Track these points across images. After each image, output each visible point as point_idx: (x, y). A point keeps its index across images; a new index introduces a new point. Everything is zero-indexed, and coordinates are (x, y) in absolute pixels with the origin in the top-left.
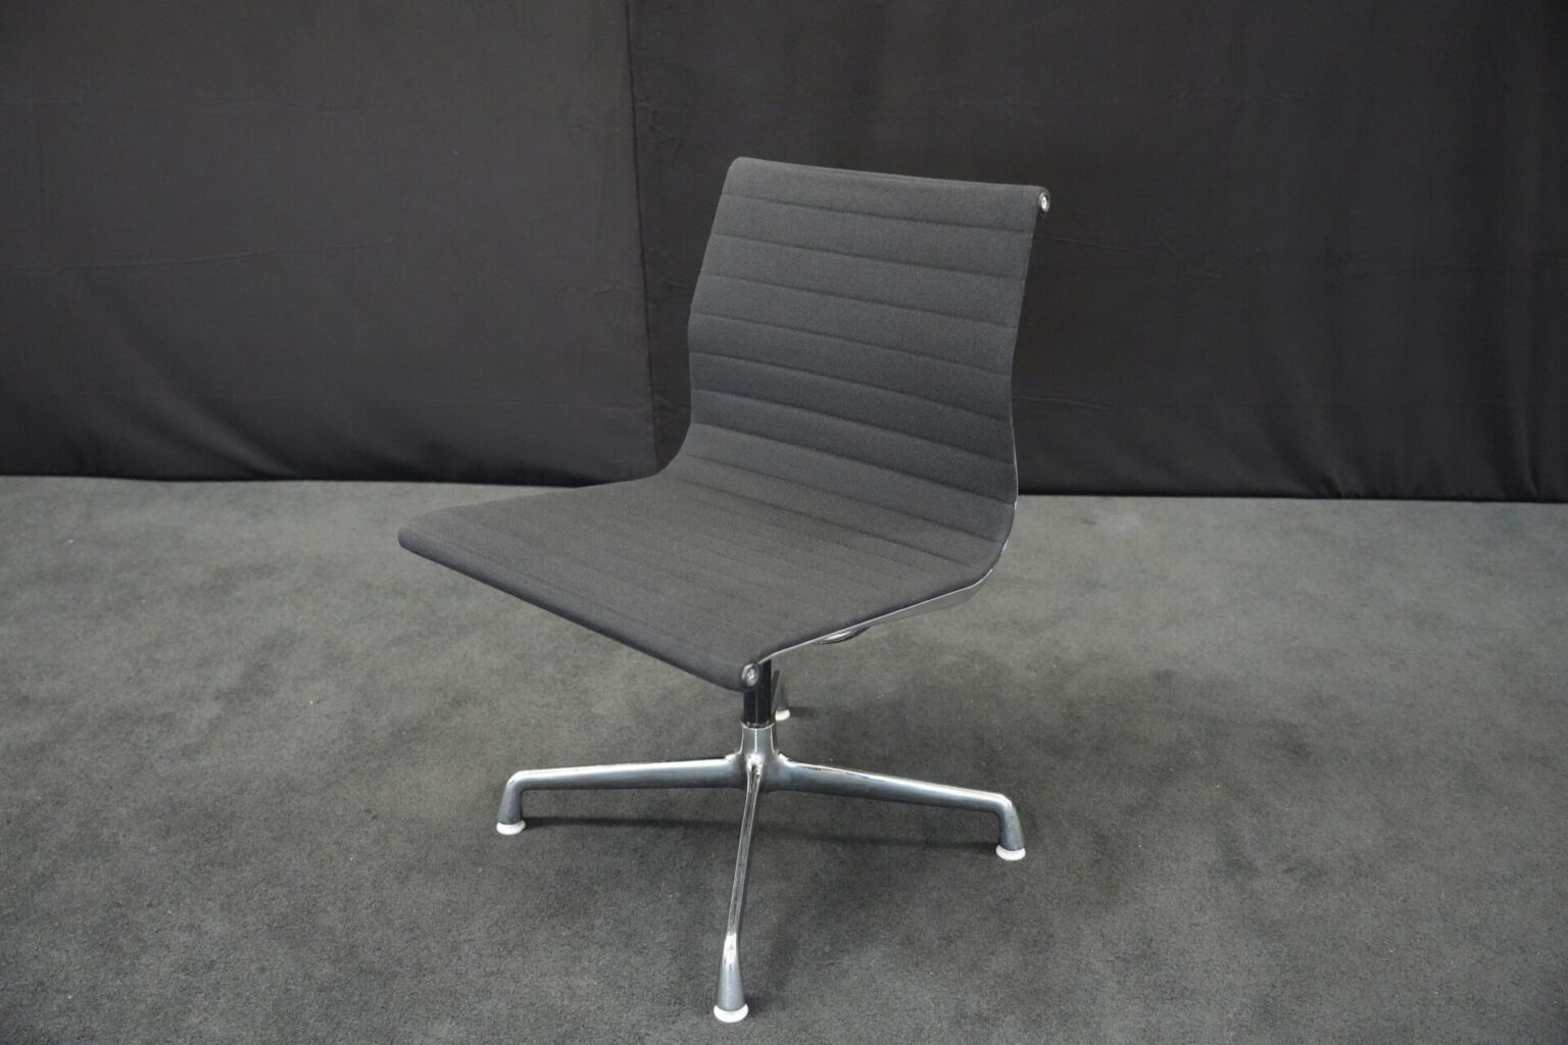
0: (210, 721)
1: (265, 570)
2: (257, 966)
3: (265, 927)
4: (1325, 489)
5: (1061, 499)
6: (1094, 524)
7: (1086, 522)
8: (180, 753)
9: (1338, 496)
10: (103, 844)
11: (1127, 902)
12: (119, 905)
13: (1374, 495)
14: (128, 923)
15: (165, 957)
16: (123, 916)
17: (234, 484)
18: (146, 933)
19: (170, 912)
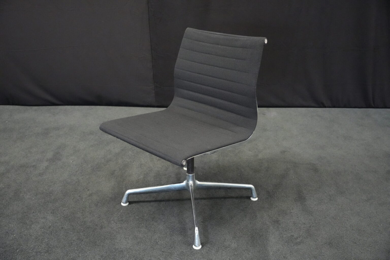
0: (46, 167)
3: (63, 217)
4: (323, 106)
6: (265, 115)
7: (263, 114)
8: (38, 175)
9: (325, 107)
10: (21, 198)
11: (275, 208)
12: (26, 213)
13: (334, 107)
14: (28, 217)
15: (38, 225)
16: (27, 215)
17: (48, 107)
18: (33, 219)
19: (39, 214)
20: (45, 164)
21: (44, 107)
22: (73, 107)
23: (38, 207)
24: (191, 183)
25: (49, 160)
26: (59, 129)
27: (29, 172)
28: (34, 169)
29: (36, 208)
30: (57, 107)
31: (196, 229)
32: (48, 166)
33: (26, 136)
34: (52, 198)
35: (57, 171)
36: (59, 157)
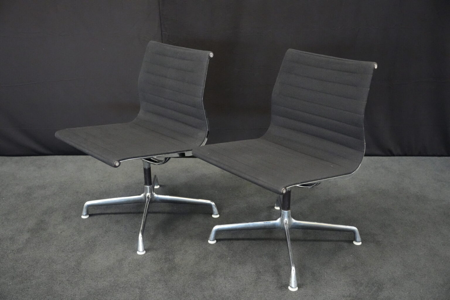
17: (32, 157)
20: (26, 236)
21: (27, 157)
22: (65, 157)
23: (15, 294)
24: (286, 221)
25: (31, 230)
26: (45, 188)
27: (5, 246)
28: (12, 243)
29: (12, 296)
30: (44, 157)
31: (293, 268)
32: (29, 238)
33: (3, 197)
34: (32, 282)
35: (41, 246)
36: (44, 227)
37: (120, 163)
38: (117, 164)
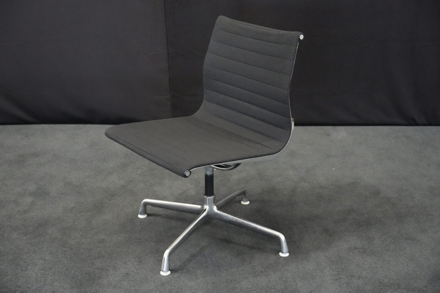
0: (30, 202)
1: (36, 155)
2: (65, 268)
3: (65, 258)
4: (412, 122)
5: (319, 127)
6: (330, 135)
7: (327, 135)
8: (23, 212)
9: (418, 125)
10: (6, 238)
11: (334, 247)
12: (17, 254)
13: (430, 124)
14: (21, 258)
15: (35, 266)
16: (19, 256)
18: (28, 260)
19: (34, 255)
20: (29, 200)
21: (10, 126)
22: (52, 126)
28: (16, 205)
30: (29, 126)
35: (47, 208)
37: (190, 172)
38: (187, 174)
